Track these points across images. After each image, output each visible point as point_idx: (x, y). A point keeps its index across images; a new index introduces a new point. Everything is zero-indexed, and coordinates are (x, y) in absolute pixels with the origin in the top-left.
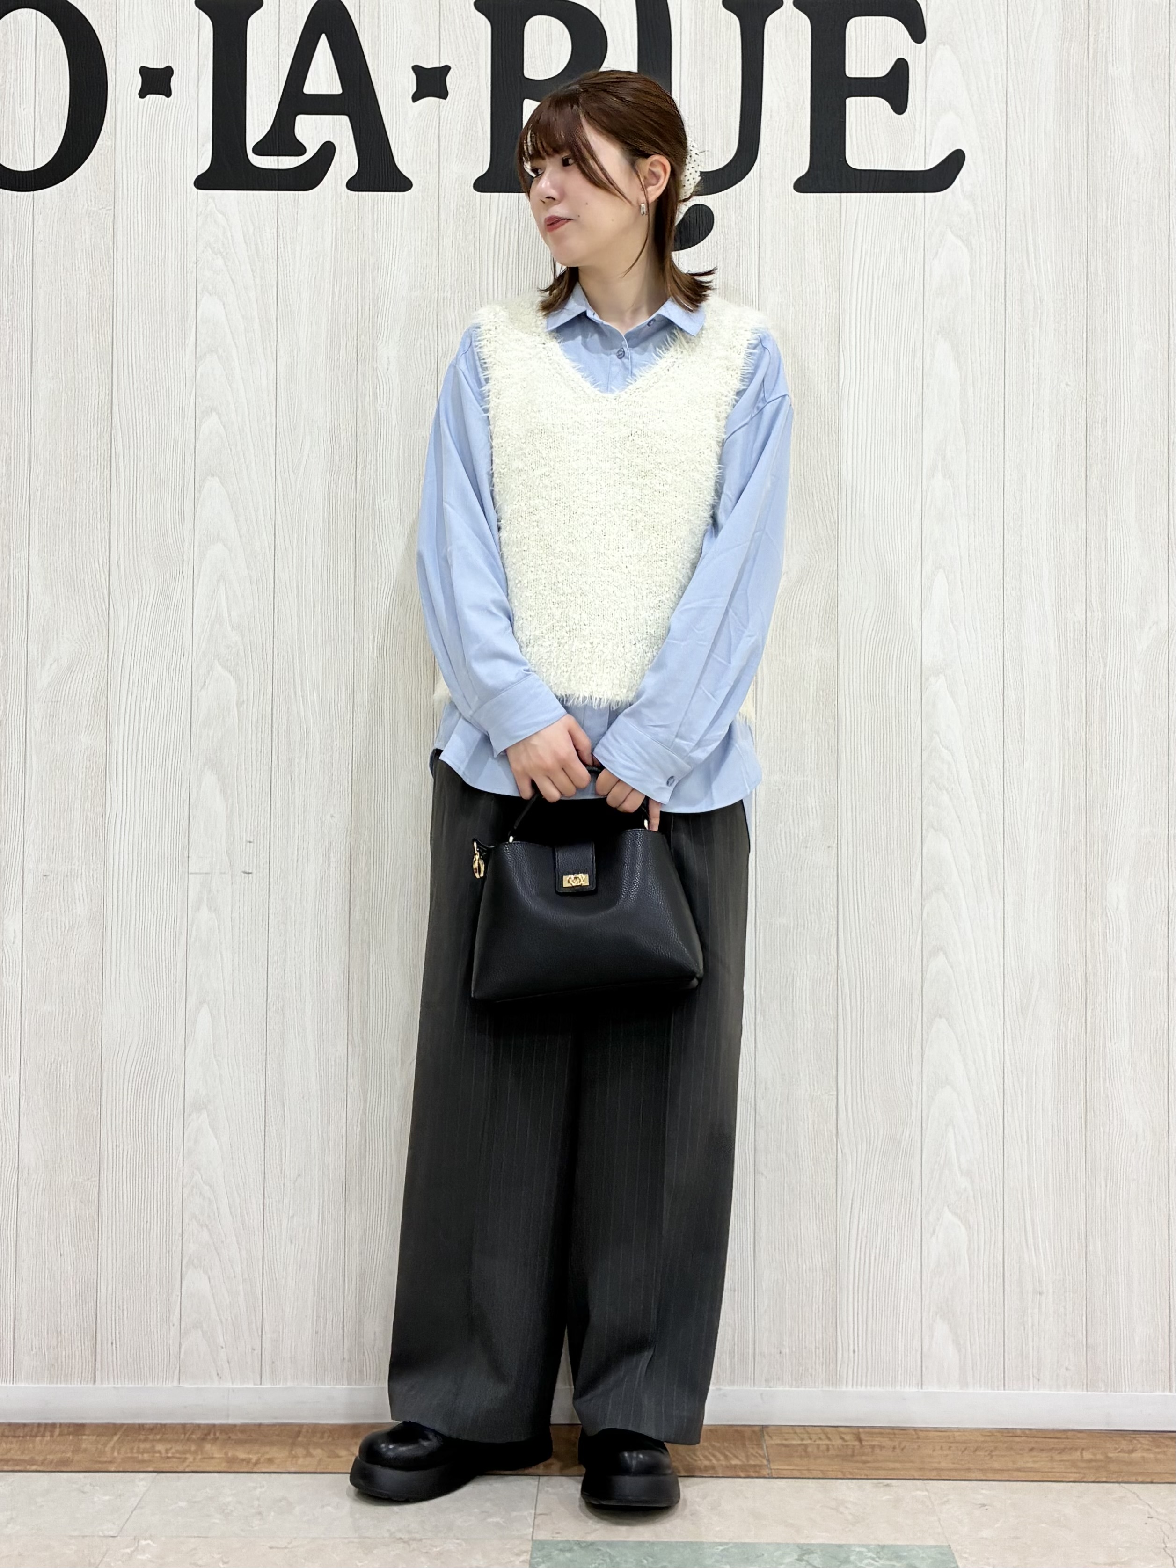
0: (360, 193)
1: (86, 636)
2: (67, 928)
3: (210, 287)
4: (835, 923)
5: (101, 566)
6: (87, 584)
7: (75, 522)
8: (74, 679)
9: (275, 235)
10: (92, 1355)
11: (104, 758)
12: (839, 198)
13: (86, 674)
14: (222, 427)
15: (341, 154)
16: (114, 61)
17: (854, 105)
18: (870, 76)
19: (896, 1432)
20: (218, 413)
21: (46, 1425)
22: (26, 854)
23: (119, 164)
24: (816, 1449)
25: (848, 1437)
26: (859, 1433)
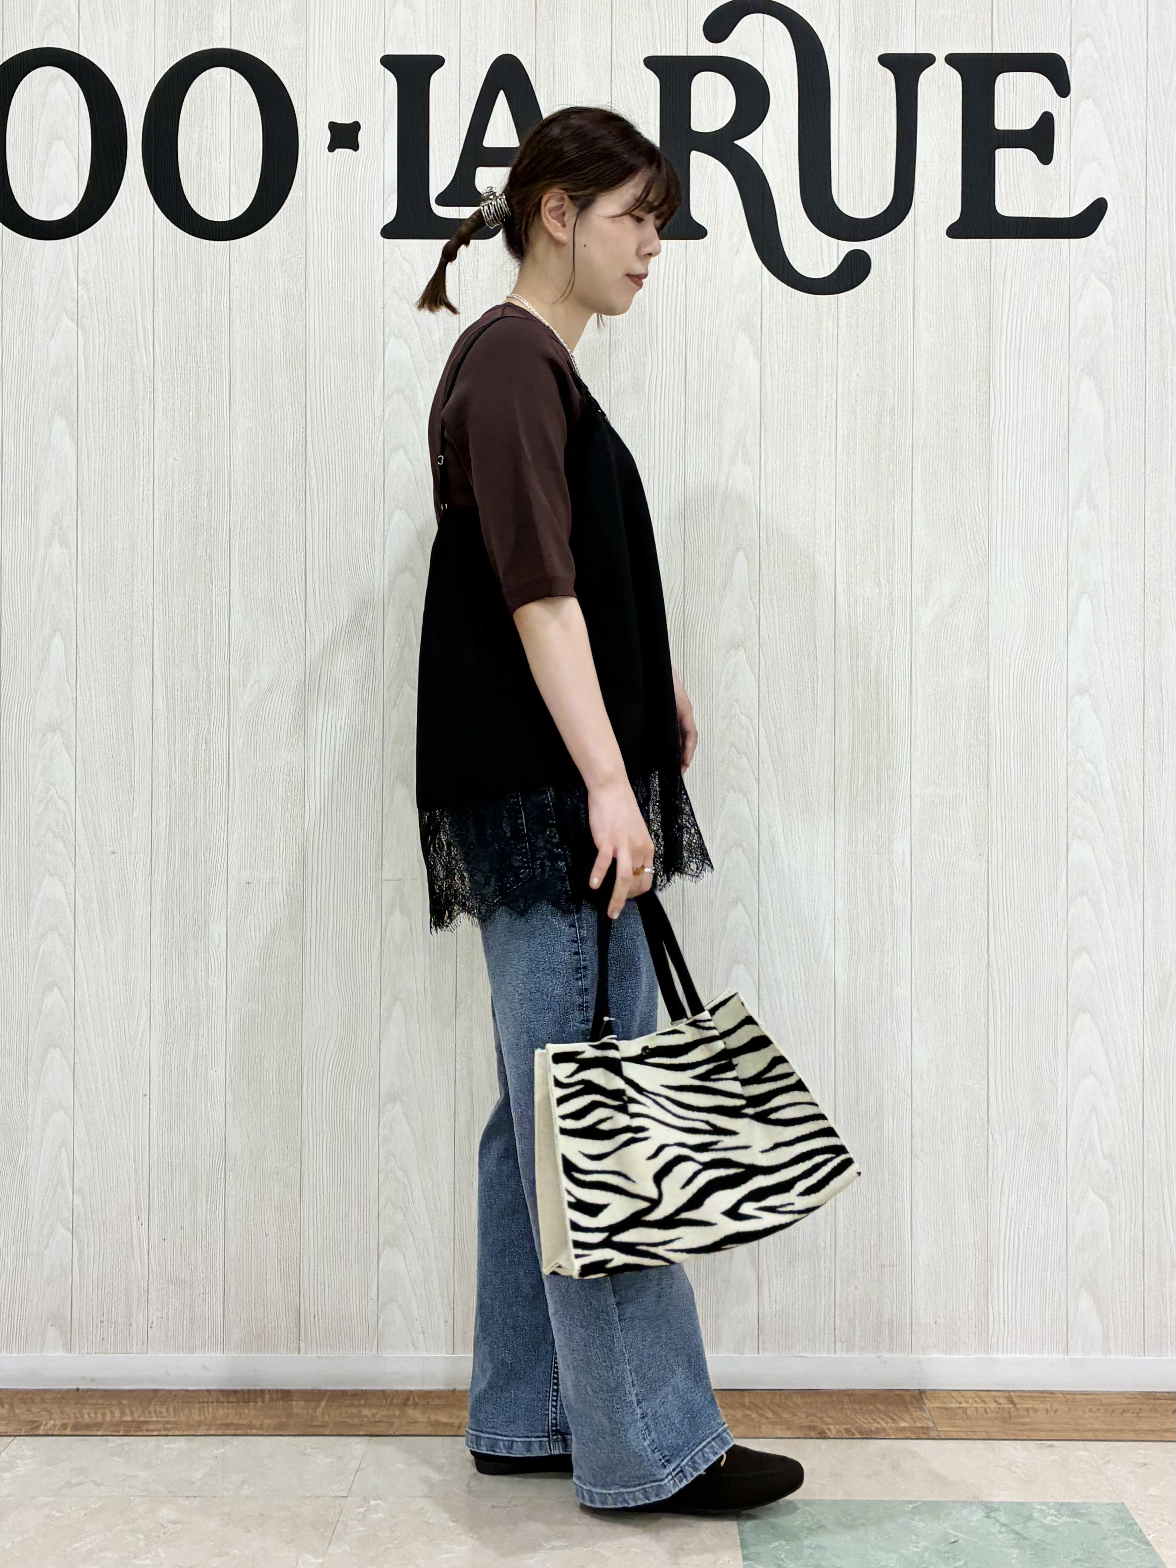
1: (284, 660)
2: (269, 932)
3: (397, 331)
4: (986, 926)
5: (298, 593)
6: (284, 611)
7: (274, 553)
8: (273, 699)
10: (296, 1327)
11: (303, 774)
12: (988, 244)
14: (409, 463)
16: (304, 117)
17: (1003, 157)
18: (1017, 129)
19: (1046, 1395)
20: (406, 452)
21: (255, 1391)
22: (230, 863)
23: (309, 216)
24: (974, 1412)
25: (1002, 1401)
26: (1010, 1396)
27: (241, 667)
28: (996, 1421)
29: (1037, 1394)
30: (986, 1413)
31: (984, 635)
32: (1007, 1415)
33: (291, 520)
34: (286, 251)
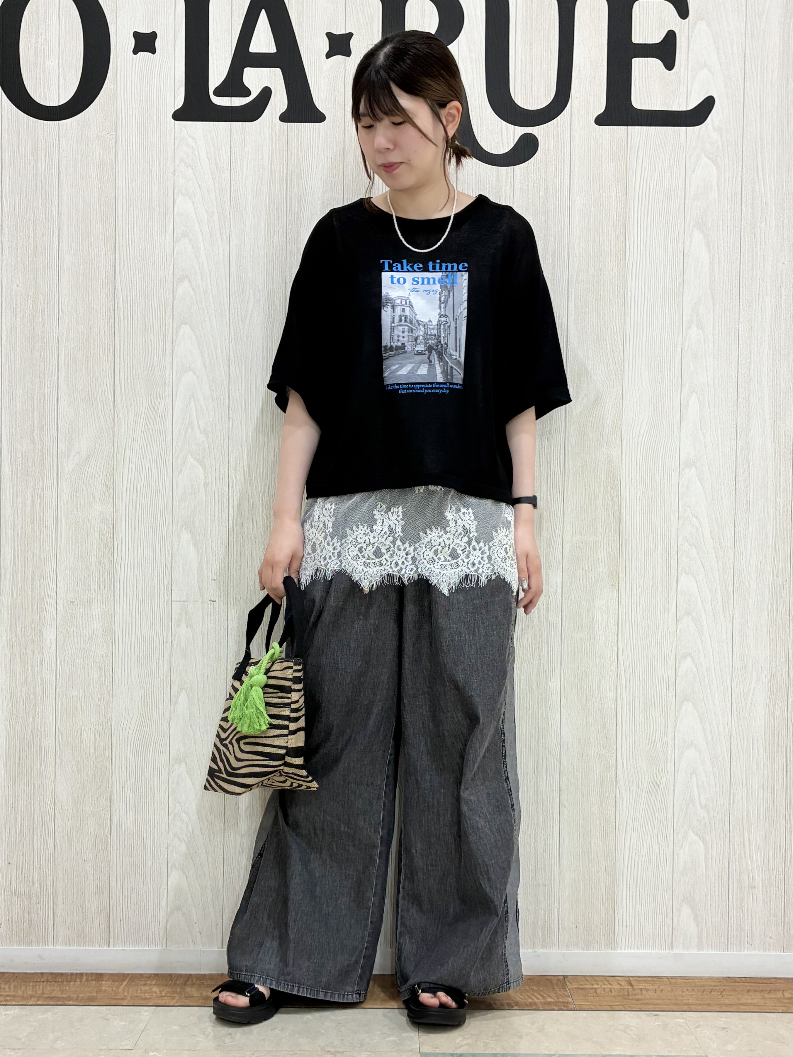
0: (289, 123)
1: (98, 436)
2: (87, 638)
3: (183, 190)
4: (616, 637)
5: (108, 387)
6: (98, 400)
7: (90, 356)
8: (91, 466)
9: (229, 154)
10: (107, 927)
11: (113, 521)
12: (626, 130)
13: (99, 463)
14: (192, 290)
15: (275, 95)
16: (115, 28)
17: (638, 64)
18: (649, 43)
19: (655, 979)
20: (189, 280)
21: (76, 974)
22: (58, 588)
23: (119, 102)
24: (603, 992)
25: (623, 983)
26: (630, 980)
27: (67, 442)
28: (617, 998)
29: (649, 979)
30: (611, 991)
31: (619, 422)
32: (626, 993)
33: (103, 332)
34: (101, 130)
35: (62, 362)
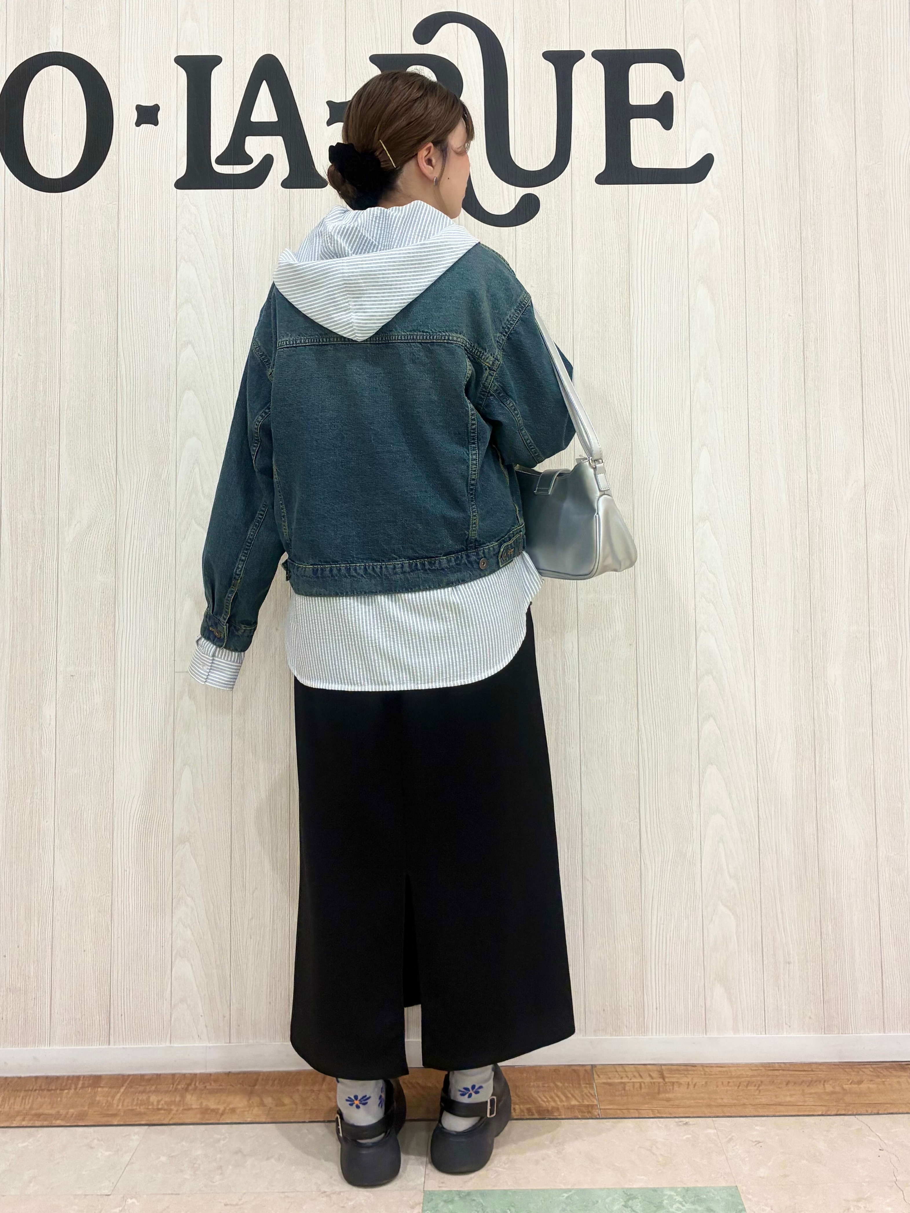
0: (291, 190)
1: (100, 503)
2: (88, 713)
3: (186, 257)
4: (636, 699)
5: (111, 454)
6: (100, 468)
7: (92, 424)
8: (92, 535)
10: (107, 1024)
11: (114, 591)
12: (627, 188)
13: (100, 531)
14: (195, 355)
15: (277, 162)
16: (118, 103)
17: (636, 125)
18: (646, 104)
19: (689, 1068)
20: (193, 346)
21: (72, 1077)
22: (58, 661)
23: (121, 173)
24: (632, 1087)
25: (655, 1074)
26: (660, 1069)
27: (68, 511)
29: (682, 1068)
30: (641, 1088)
31: (630, 478)
34: (104, 200)
35: (64, 430)
